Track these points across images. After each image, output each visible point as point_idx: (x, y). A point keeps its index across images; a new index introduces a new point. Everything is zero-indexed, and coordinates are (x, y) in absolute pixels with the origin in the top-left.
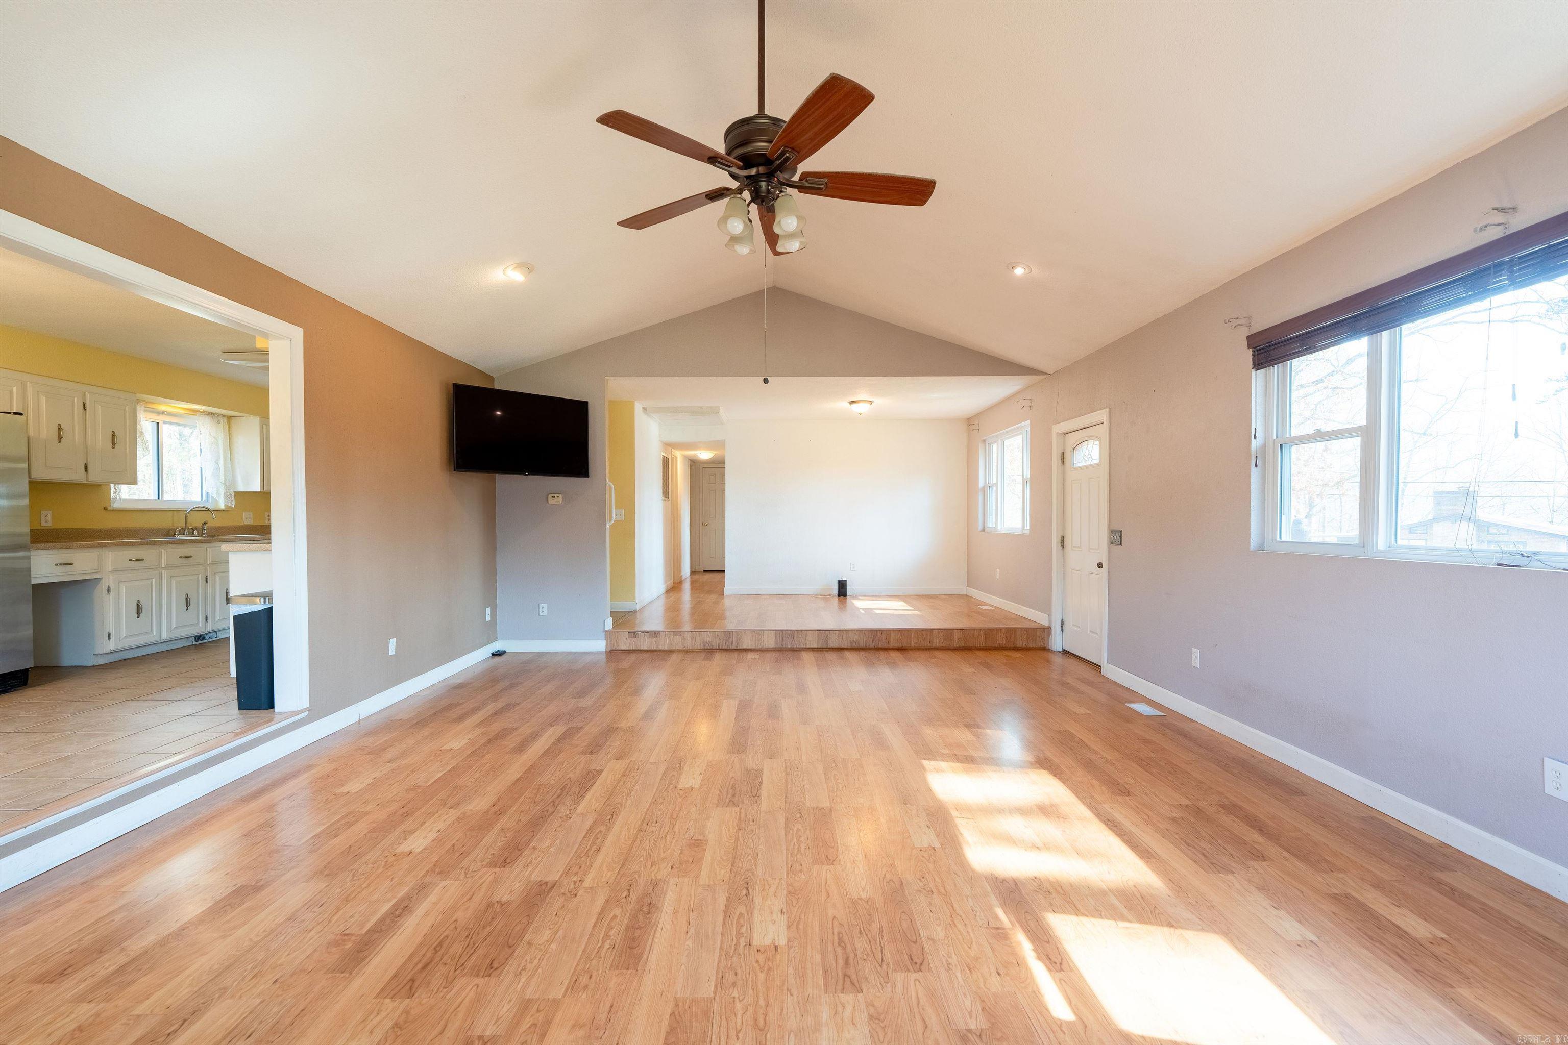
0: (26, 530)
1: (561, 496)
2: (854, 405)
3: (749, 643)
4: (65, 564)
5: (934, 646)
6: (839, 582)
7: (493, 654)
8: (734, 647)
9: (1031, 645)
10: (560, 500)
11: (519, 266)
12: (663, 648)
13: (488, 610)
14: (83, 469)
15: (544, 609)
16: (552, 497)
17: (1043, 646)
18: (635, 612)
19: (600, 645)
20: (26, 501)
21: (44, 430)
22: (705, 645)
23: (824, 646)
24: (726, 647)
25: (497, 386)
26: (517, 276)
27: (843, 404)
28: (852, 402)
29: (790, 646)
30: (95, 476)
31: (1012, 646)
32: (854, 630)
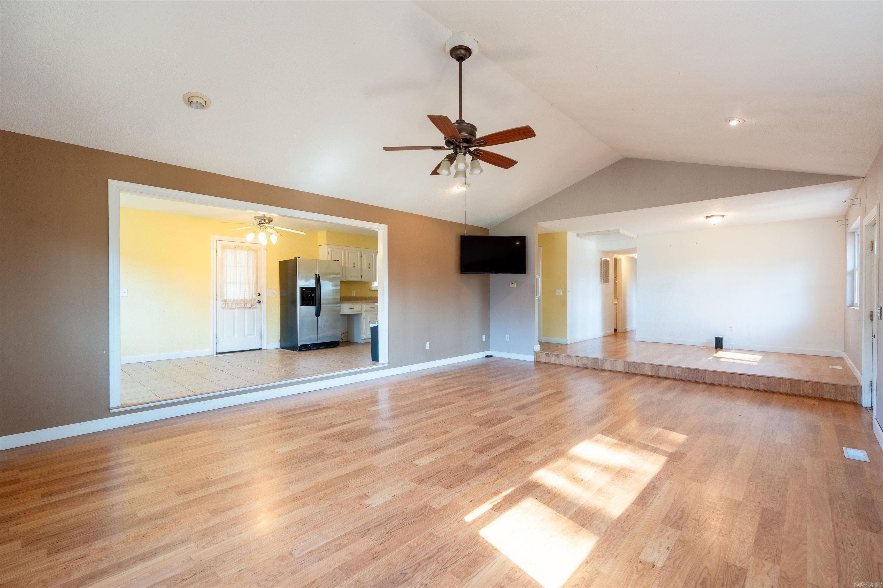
0: (339, 297)
1: (515, 283)
2: (709, 219)
3: (609, 367)
4: (351, 308)
5: (742, 386)
6: (717, 338)
7: (486, 356)
8: (600, 368)
9: (839, 398)
10: (515, 285)
11: (462, 185)
12: (562, 364)
13: (484, 336)
14: (360, 277)
15: (508, 338)
16: (512, 284)
17: (853, 400)
18: (567, 344)
19: (531, 358)
20: (339, 288)
21: (350, 265)
22: (583, 365)
23: (656, 375)
24: (595, 368)
25: (492, 234)
26: (463, 189)
27: (700, 219)
28: (707, 217)
29: (633, 372)
30: (364, 279)
31: (819, 396)
32: (677, 367)
